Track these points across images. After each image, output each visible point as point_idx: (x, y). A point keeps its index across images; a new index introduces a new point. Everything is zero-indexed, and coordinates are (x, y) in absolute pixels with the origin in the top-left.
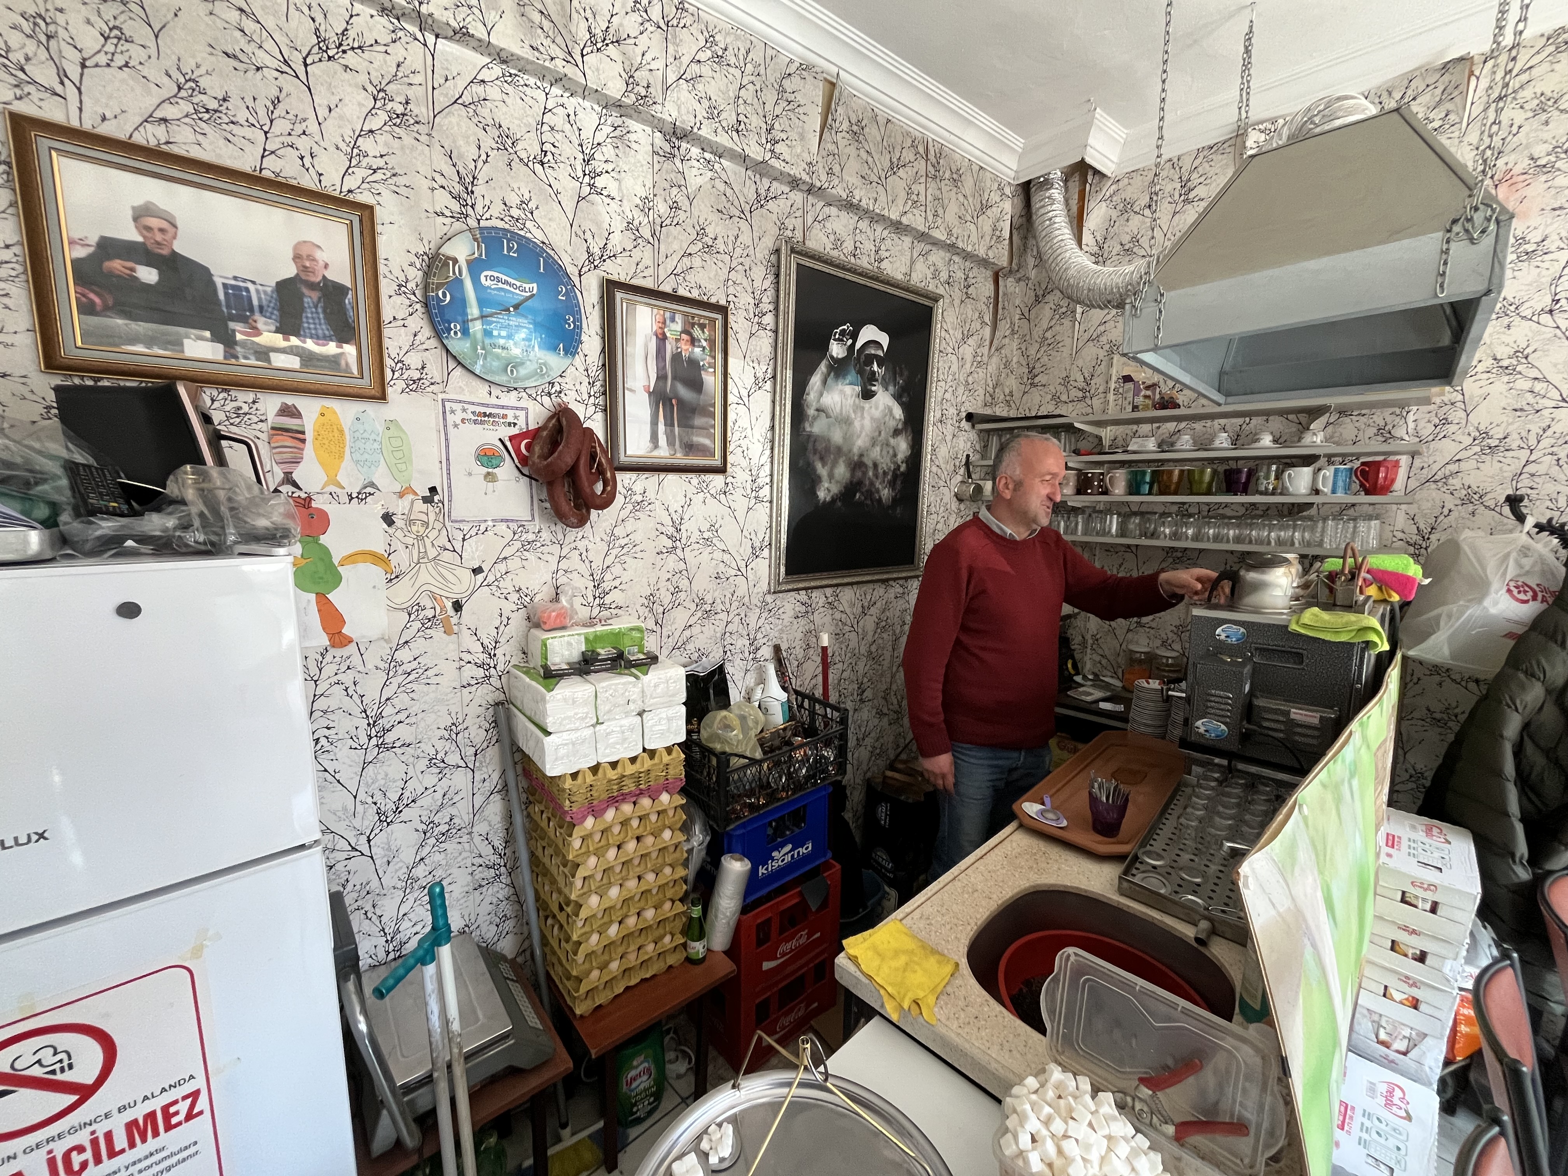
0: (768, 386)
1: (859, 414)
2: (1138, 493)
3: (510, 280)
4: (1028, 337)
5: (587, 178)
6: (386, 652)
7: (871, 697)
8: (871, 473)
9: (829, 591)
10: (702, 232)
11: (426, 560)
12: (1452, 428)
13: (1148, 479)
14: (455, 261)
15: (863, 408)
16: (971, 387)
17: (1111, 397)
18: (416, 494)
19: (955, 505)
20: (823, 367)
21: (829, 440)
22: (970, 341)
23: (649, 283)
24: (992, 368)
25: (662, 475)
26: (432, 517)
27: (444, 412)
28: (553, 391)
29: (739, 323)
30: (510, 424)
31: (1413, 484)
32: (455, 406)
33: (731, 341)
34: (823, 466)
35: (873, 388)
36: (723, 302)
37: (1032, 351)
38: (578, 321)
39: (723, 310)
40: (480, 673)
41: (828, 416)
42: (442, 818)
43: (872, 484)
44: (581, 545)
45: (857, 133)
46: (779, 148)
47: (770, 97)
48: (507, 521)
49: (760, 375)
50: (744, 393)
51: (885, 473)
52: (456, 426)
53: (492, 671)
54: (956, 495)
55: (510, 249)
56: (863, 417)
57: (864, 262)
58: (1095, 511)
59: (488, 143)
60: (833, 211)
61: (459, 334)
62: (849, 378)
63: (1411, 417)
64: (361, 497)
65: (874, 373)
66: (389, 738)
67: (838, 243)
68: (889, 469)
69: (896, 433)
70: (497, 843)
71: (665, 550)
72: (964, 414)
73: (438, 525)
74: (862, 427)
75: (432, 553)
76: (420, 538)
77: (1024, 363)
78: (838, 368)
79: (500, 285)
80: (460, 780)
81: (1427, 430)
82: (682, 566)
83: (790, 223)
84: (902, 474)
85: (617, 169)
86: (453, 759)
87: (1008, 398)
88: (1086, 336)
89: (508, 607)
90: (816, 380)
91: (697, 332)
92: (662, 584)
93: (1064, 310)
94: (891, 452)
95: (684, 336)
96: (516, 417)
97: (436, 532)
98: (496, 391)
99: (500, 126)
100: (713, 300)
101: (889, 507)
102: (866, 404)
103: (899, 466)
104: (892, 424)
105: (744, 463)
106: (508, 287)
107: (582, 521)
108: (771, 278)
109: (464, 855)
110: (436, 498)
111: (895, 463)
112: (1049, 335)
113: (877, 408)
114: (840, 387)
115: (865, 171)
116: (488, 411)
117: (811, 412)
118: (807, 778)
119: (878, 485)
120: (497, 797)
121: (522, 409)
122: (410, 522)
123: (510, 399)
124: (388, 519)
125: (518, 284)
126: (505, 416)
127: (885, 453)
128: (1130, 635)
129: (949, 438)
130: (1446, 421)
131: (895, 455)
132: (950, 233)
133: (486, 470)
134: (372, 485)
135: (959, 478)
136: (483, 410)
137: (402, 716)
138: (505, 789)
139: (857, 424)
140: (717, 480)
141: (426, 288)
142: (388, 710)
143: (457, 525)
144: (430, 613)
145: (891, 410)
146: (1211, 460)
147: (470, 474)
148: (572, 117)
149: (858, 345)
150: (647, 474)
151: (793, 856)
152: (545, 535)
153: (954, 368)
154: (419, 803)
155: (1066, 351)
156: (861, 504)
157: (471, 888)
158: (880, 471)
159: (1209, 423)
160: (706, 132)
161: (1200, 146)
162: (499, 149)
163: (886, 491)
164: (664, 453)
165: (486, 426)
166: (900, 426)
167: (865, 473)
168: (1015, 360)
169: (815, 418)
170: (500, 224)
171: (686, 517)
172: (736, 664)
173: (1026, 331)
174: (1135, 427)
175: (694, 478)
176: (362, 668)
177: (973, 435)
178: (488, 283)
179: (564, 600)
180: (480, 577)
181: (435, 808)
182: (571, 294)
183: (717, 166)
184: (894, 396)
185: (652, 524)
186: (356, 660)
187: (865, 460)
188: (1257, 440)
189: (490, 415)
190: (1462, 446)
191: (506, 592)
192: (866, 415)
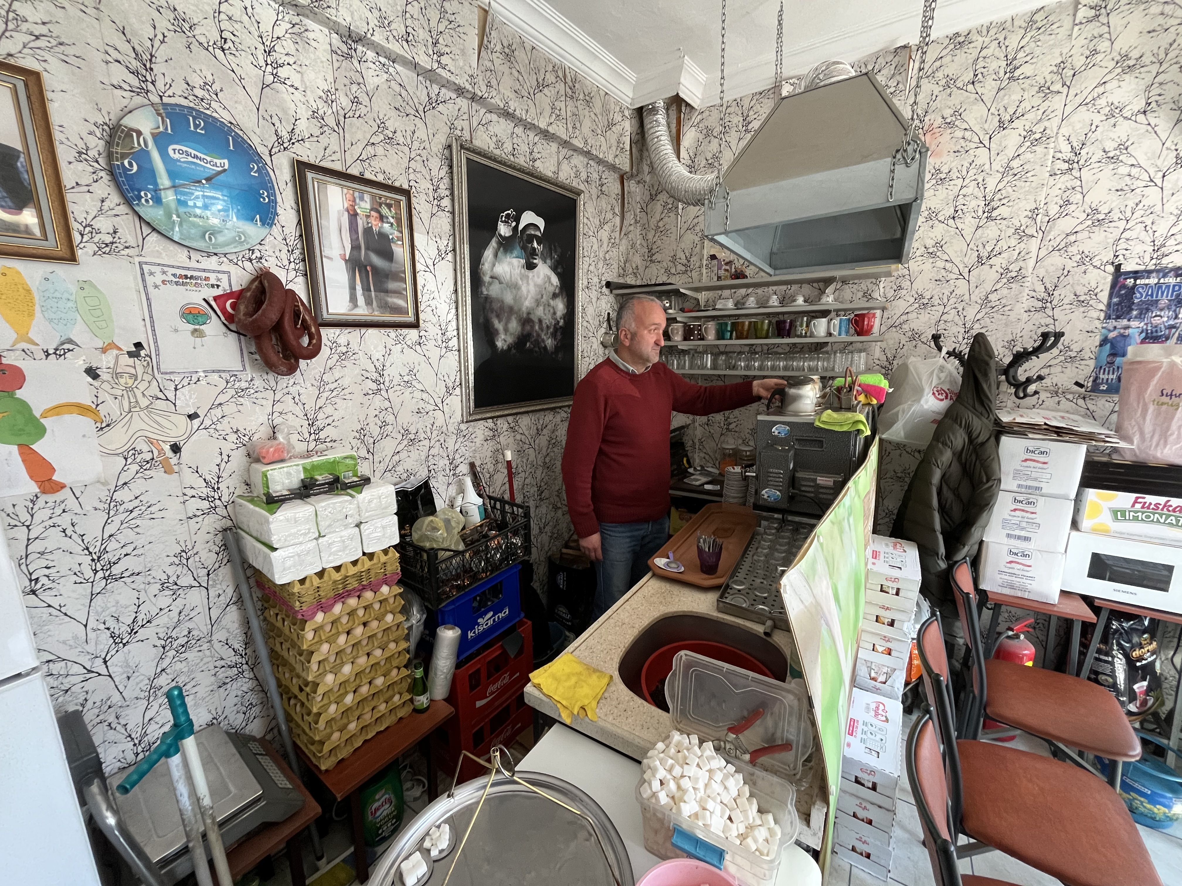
0: (450, 257)
1: (525, 281)
2: (723, 338)
3: (199, 155)
4: (647, 226)
5: (269, 69)
6: (104, 494)
7: (547, 496)
8: (537, 327)
9: (510, 419)
10: (382, 126)
11: (138, 409)
12: (904, 292)
13: (729, 329)
14: (139, 133)
15: (528, 277)
16: (608, 262)
17: (704, 271)
18: (120, 349)
19: (601, 350)
20: (494, 243)
21: (502, 302)
22: (606, 227)
23: (337, 167)
24: (623, 248)
25: (363, 330)
26: (140, 370)
27: (143, 274)
28: (254, 257)
29: (420, 204)
30: (213, 286)
31: (883, 328)
32: (153, 269)
33: (415, 219)
34: (499, 322)
35: (535, 261)
36: (406, 186)
37: (650, 236)
38: (272, 195)
39: (407, 193)
40: (205, 505)
41: (501, 283)
42: (181, 632)
43: (539, 335)
44: (293, 390)
45: (509, 55)
46: (444, 60)
47: (434, 15)
48: (219, 371)
49: (443, 248)
50: (430, 263)
51: (548, 327)
52: (156, 287)
53: (218, 502)
54: (602, 343)
55: (196, 126)
56: (528, 284)
57: (521, 161)
58: (696, 351)
59: (164, 24)
60: (494, 117)
61: (151, 202)
62: (515, 253)
63: (882, 285)
64: (60, 352)
65: (534, 249)
66: (116, 570)
67: (499, 144)
68: (551, 324)
69: (555, 296)
70: (237, 646)
71: (371, 392)
72: (604, 283)
73: (147, 377)
74: (528, 291)
75: (144, 402)
76: (129, 389)
77: (645, 245)
78: (506, 245)
79: (190, 159)
80: (196, 597)
81: (890, 294)
82: (387, 404)
83: (458, 124)
84: (561, 327)
85: (299, 63)
86: (186, 580)
87: (635, 271)
88: (686, 226)
89: (227, 447)
90: (488, 254)
91: (385, 210)
92: (371, 419)
93: (670, 206)
94: (552, 311)
95: (373, 213)
96: (218, 280)
97: (145, 384)
98: (195, 256)
99: (175, 10)
100: (397, 184)
101: (552, 353)
102: (530, 274)
103: (558, 322)
104: (551, 289)
105: (434, 320)
106: (198, 161)
107: (292, 369)
108: (446, 169)
109: (206, 660)
110: (143, 353)
111: (556, 319)
112: (661, 224)
113: (538, 277)
114: (508, 259)
115: (517, 86)
116: (189, 273)
117: (487, 279)
118: (501, 560)
119: (543, 336)
120: (234, 608)
121: (224, 272)
122: (117, 375)
123: (212, 263)
124: (92, 373)
125: (209, 159)
126: (207, 279)
127: (547, 312)
128: (723, 438)
129: (594, 300)
130: (900, 288)
131: (555, 313)
132: (586, 142)
133: (193, 327)
134: (70, 341)
135: (603, 330)
136: (184, 272)
137: (129, 549)
138: (240, 601)
139: (524, 289)
140: (412, 334)
141: (110, 156)
142: (112, 545)
143: (167, 377)
144: (148, 457)
145: (549, 278)
146: (768, 315)
147: (176, 331)
148: (249, 10)
149: (521, 227)
150: (349, 330)
151: (494, 620)
152: (258, 383)
153: (595, 247)
154: (154, 623)
155: (673, 237)
156: (531, 351)
157: (215, 687)
158: (544, 326)
159: (766, 289)
160: (378, 38)
161: (754, 91)
162: (175, 31)
163: (550, 340)
164: (362, 311)
165: (188, 287)
166: (557, 291)
167: (533, 327)
168: (638, 242)
169: (490, 284)
170: (185, 102)
171: (388, 364)
172: (439, 479)
173: (645, 221)
174: (720, 292)
175: (392, 332)
176: (78, 510)
177: (611, 298)
178: (177, 156)
179: (281, 438)
180: (196, 422)
181: (172, 624)
182: (262, 170)
183: (391, 70)
184: (551, 267)
185: (357, 371)
186: (71, 503)
187: (532, 316)
188: (795, 301)
189: (191, 277)
190: (909, 304)
191: (224, 433)
192: (530, 282)
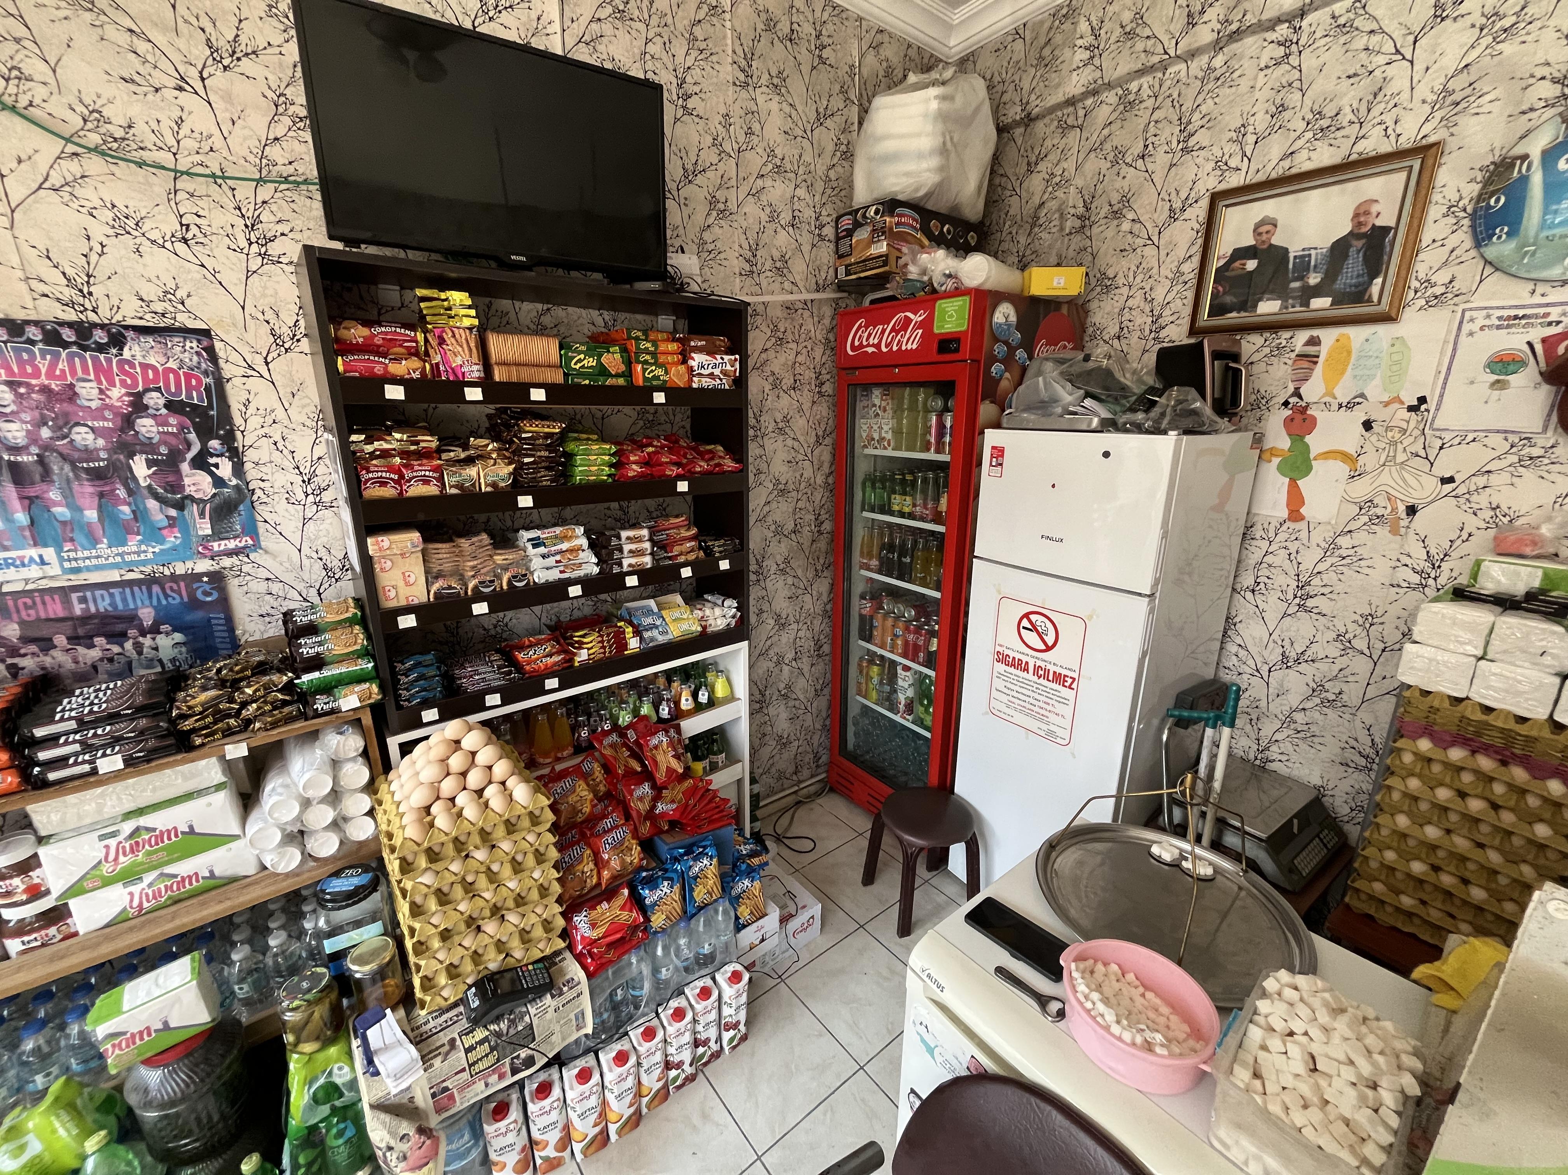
6: (1329, 536)
11: (1392, 464)
14: (1526, 158)
18: (1402, 403)
26: (1412, 424)
27: (1461, 323)
30: (1550, 324)
32: (1477, 314)
40: (1416, 579)
42: (1333, 688)
52: (1471, 334)
53: (1431, 582)
61: (1504, 236)
64: (1350, 406)
66: (1310, 603)
70: (1377, 740)
73: (1417, 432)
75: (1401, 457)
76: (1393, 443)
80: (1360, 665)
86: (1360, 644)
89: (1474, 523)
96: (1563, 314)
97: (1411, 439)
110: (1423, 407)
122: (1388, 428)
123: (1562, 294)
124: (1368, 425)
133: (1496, 377)
134: (1362, 395)
141: (1480, 199)
142: (1316, 581)
143: (1438, 433)
144: (1379, 511)
147: (1473, 382)
152: (1561, 449)
165: (1513, 330)
176: (1305, 541)
180: (1448, 487)
181: (1329, 676)
186: (1304, 535)
189: (1523, 317)
191: (1477, 506)
